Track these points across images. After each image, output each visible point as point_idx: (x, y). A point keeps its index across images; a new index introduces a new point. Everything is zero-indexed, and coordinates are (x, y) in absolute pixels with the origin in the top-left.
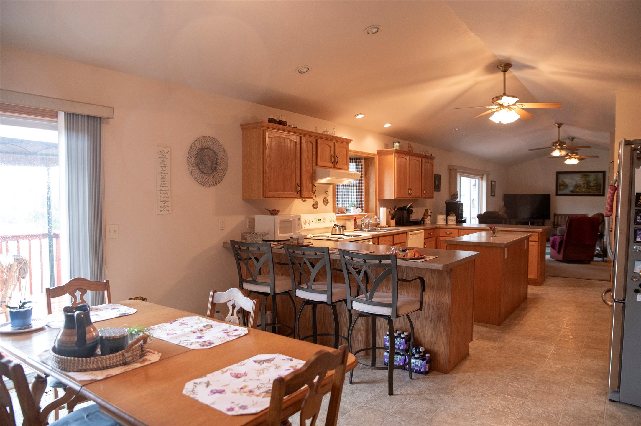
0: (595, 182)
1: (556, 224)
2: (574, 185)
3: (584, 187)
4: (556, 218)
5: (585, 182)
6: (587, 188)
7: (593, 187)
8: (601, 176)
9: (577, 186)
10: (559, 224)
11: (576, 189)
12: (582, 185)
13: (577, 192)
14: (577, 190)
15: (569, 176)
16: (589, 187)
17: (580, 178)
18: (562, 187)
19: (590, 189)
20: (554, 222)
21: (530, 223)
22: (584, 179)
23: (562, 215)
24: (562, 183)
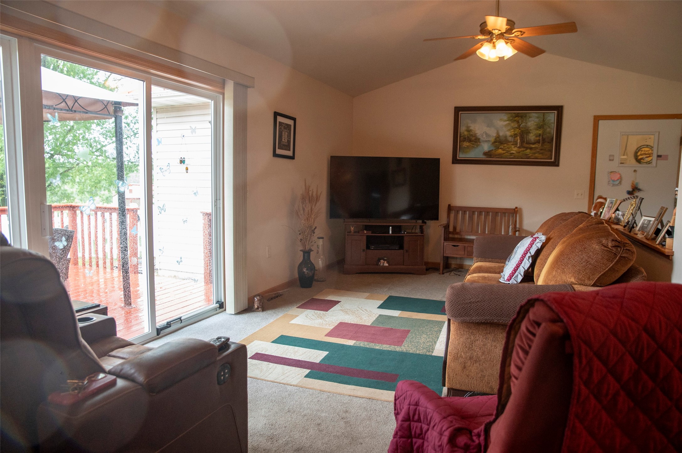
0: (540, 132)
1: (451, 229)
2: (492, 139)
3: (515, 144)
4: (452, 215)
5: (517, 131)
6: (519, 148)
7: (534, 144)
8: (552, 117)
9: (499, 141)
10: (458, 230)
11: (498, 148)
12: (510, 139)
13: (500, 155)
14: (500, 151)
15: (481, 117)
16: (525, 143)
17: (508, 122)
18: (466, 144)
19: (527, 148)
20: (447, 227)
21: (391, 228)
22: (515, 125)
23: (464, 209)
24: (466, 133)
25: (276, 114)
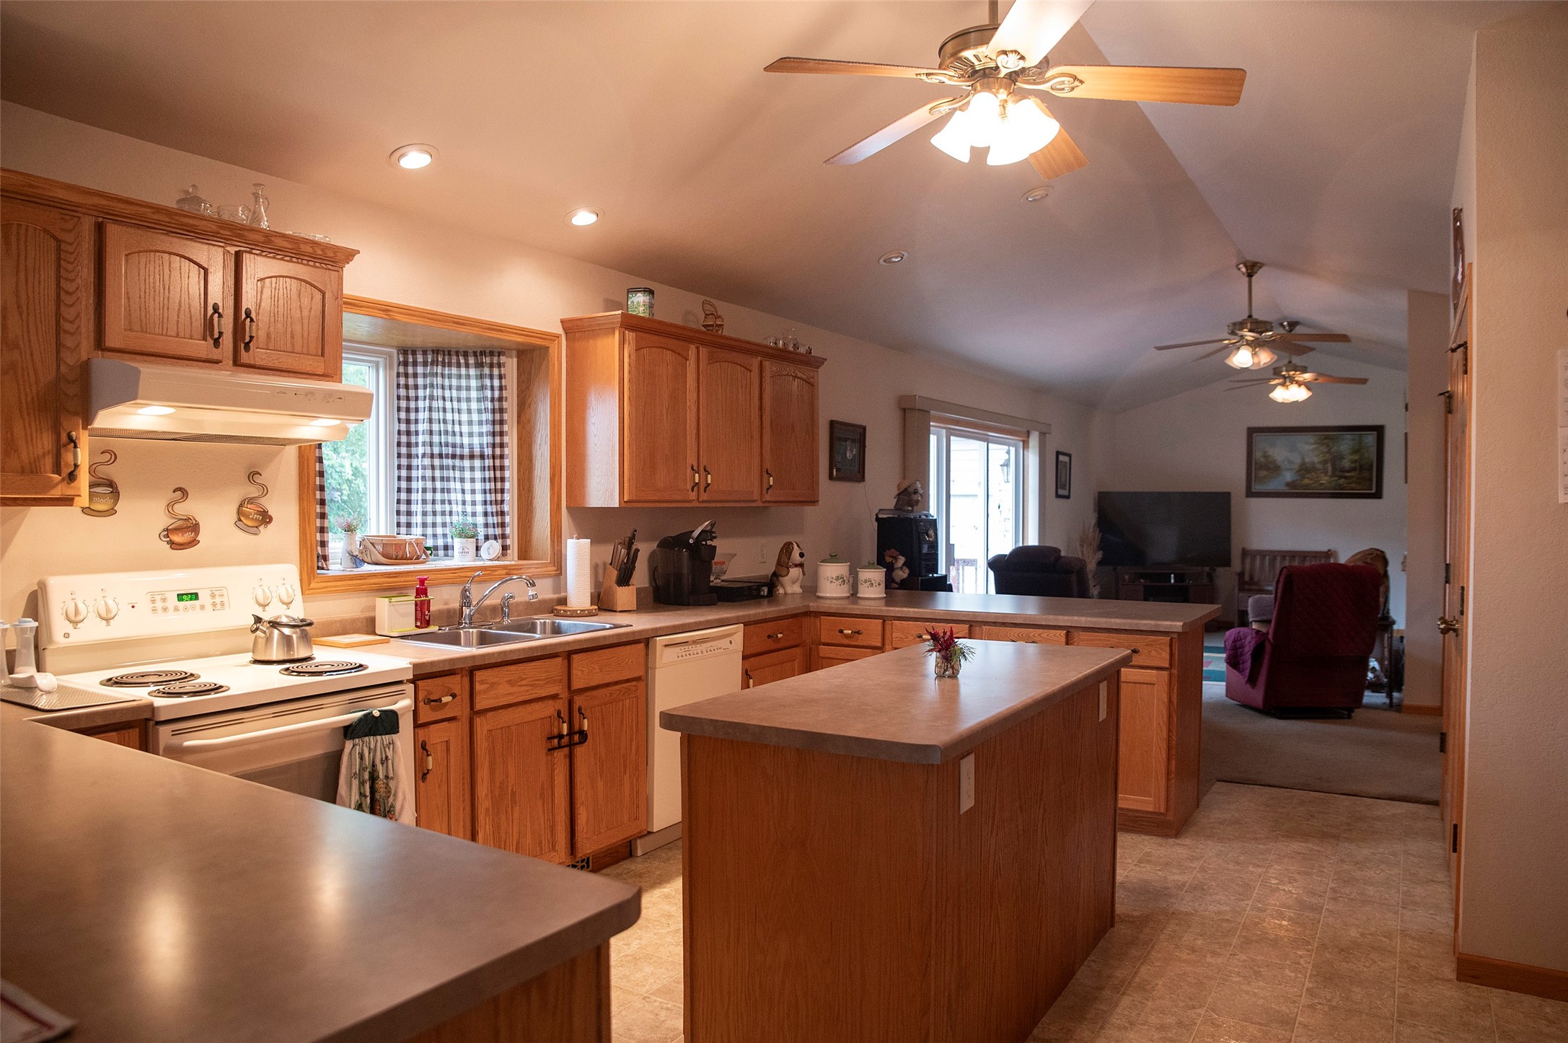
0: (1356, 457)
1: (1247, 578)
2: (1296, 467)
3: (1326, 473)
4: (1248, 561)
5: (1328, 456)
6: (1331, 476)
7: (1349, 471)
8: (1370, 439)
9: (1305, 469)
10: (1256, 579)
11: (1303, 477)
12: (1319, 466)
13: (1307, 487)
14: (1307, 481)
15: (1283, 439)
16: (1339, 472)
17: (1315, 446)
18: (1263, 473)
19: (1341, 477)
20: (1241, 575)
21: (1172, 575)
22: (1324, 449)
23: (1263, 554)
24: (1262, 460)
25: (1058, 453)
